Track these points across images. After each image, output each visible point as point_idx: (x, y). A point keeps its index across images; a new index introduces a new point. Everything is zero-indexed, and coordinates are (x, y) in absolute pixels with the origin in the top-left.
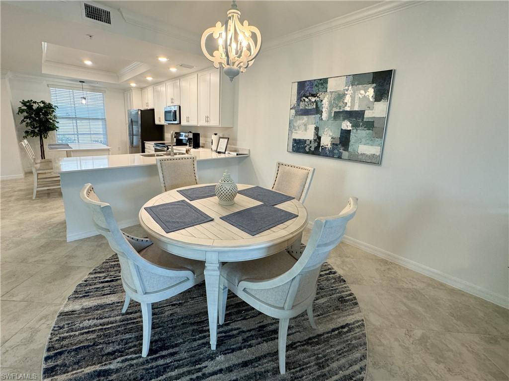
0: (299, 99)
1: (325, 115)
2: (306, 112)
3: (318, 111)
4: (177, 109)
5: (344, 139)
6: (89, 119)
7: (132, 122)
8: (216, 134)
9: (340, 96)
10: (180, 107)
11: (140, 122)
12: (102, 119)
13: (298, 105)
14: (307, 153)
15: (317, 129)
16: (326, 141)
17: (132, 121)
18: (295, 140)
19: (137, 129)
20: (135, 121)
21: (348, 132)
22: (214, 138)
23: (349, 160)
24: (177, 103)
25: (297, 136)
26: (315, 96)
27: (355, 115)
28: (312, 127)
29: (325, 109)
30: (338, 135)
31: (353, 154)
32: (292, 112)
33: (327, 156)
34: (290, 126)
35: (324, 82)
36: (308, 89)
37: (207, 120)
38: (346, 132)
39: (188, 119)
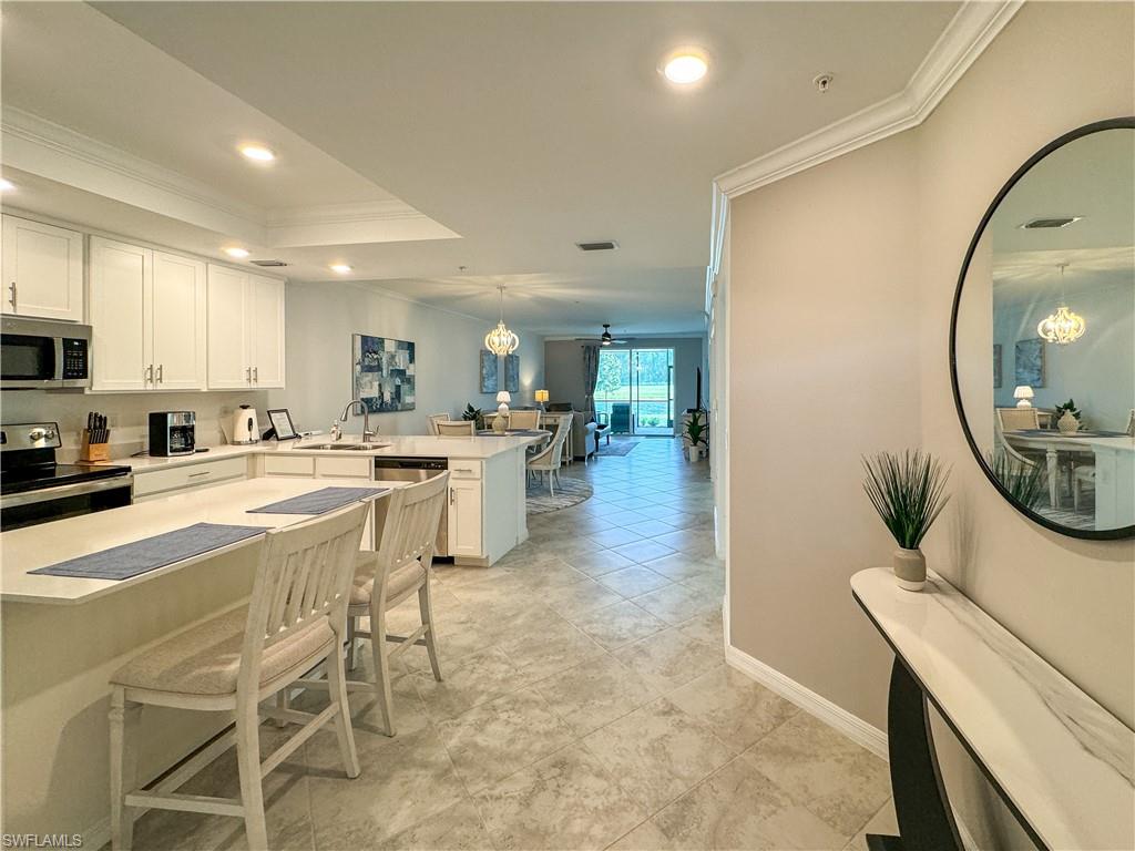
0: (364, 355)
1: (385, 372)
2: (369, 369)
3: (379, 368)
5: (397, 395)
9: (393, 357)
13: (363, 360)
14: (377, 411)
15: (380, 385)
16: (387, 397)
18: (363, 399)
23: (402, 410)
25: (364, 395)
26: (376, 353)
27: (401, 373)
28: (376, 384)
29: (384, 367)
30: (393, 391)
31: (404, 405)
32: (358, 367)
33: (389, 411)
34: (357, 384)
35: (382, 341)
36: (371, 345)
37: (253, 374)
38: (398, 387)
39: (154, 374)
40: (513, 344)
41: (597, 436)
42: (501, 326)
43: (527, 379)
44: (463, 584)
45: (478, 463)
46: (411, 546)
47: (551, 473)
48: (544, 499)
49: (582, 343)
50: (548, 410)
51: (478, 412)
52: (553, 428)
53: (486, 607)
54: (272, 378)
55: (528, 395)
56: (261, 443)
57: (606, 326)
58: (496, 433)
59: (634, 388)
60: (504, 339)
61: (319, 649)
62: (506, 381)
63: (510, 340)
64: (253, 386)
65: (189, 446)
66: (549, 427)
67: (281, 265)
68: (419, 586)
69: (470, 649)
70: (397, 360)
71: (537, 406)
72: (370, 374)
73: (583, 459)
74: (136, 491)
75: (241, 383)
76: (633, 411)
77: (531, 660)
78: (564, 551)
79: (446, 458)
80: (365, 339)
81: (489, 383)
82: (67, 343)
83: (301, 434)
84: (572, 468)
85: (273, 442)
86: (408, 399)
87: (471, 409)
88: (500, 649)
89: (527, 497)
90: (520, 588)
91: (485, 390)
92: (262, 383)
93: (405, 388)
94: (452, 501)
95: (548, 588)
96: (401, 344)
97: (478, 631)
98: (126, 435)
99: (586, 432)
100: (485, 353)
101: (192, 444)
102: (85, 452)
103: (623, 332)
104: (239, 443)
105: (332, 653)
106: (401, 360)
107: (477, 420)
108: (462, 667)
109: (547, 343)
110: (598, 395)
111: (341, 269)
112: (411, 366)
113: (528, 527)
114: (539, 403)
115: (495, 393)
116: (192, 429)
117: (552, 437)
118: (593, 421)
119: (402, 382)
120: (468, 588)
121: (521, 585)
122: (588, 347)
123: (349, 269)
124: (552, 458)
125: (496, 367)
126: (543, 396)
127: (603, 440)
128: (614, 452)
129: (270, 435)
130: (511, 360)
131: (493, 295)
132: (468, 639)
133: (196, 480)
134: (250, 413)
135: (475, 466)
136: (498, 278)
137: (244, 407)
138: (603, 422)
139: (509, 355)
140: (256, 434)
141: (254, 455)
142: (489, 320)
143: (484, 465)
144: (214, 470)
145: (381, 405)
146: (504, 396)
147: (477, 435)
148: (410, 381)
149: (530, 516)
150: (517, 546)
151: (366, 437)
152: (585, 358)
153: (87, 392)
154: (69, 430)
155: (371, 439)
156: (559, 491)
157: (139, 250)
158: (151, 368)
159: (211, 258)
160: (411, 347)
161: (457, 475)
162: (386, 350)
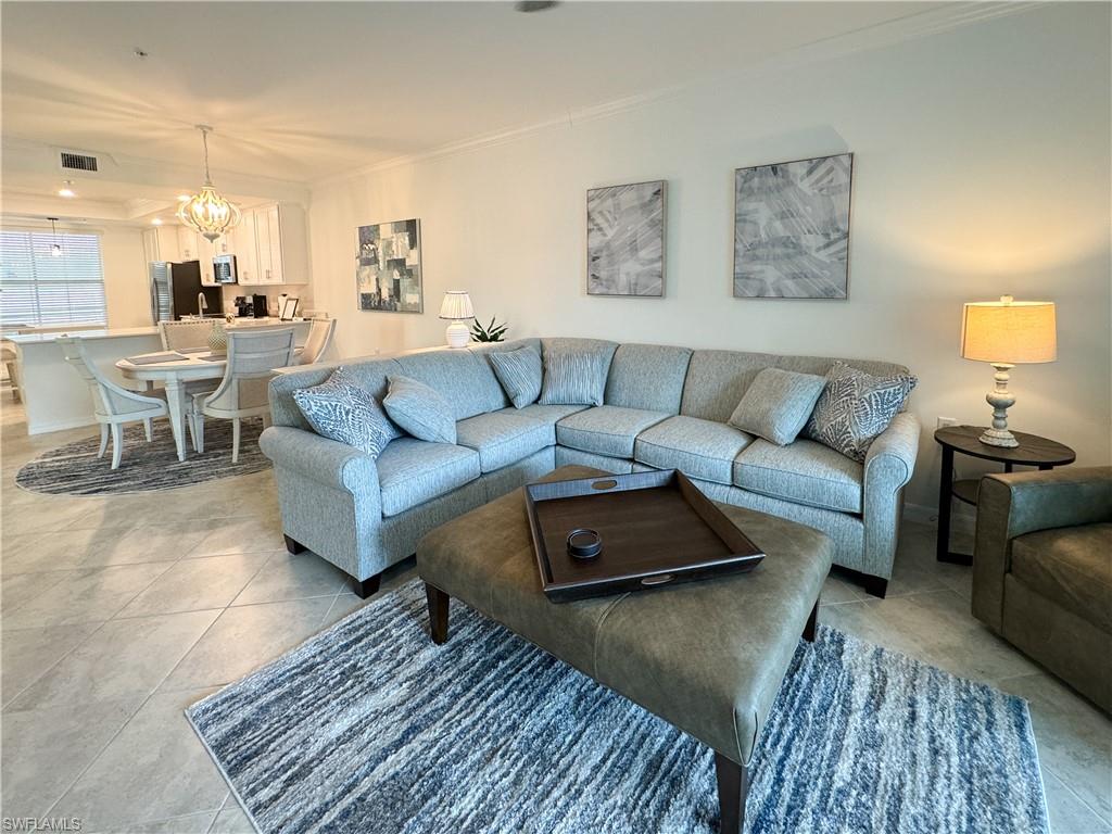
0: (362, 248)
1: (381, 265)
2: (366, 262)
3: (376, 261)
4: (229, 260)
5: (396, 291)
6: (67, 282)
7: (156, 285)
8: (285, 295)
9: (389, 244)
10: (235, 258)
11: (170, 283)
12: (97, 282)
13: (361, 254)
14: (373, 309)
15: (377, 280)
16: (385, 294)
17: (156, 282)
18: (363, 295)
19: (166, 298)
20: (162, 283)
22: (282, 300)
23: (402, 311)
24: (231, 252)
25: (365, 290)
26: (372, 243)
27: (400, 263)
28: (374, 278)
29: (381, 258)
30: (392, 286)
31: (406, 305)
32: (357, 261)
33: (388, 310)
34: (358, 278)
35: (377, 228)
36: (367, 235)
38: (397, 282)
70: (394, 248)
72: (367, 267)
80: (362, 230)
86: (410, 298)
93: (405, 283)
96: (400, 226)
106: (400, 247)
112: (414, 253)
119: (402, 275)
145: (380, 301)
148: (411, 273)
160: (411, 227)
162: (382, 237)
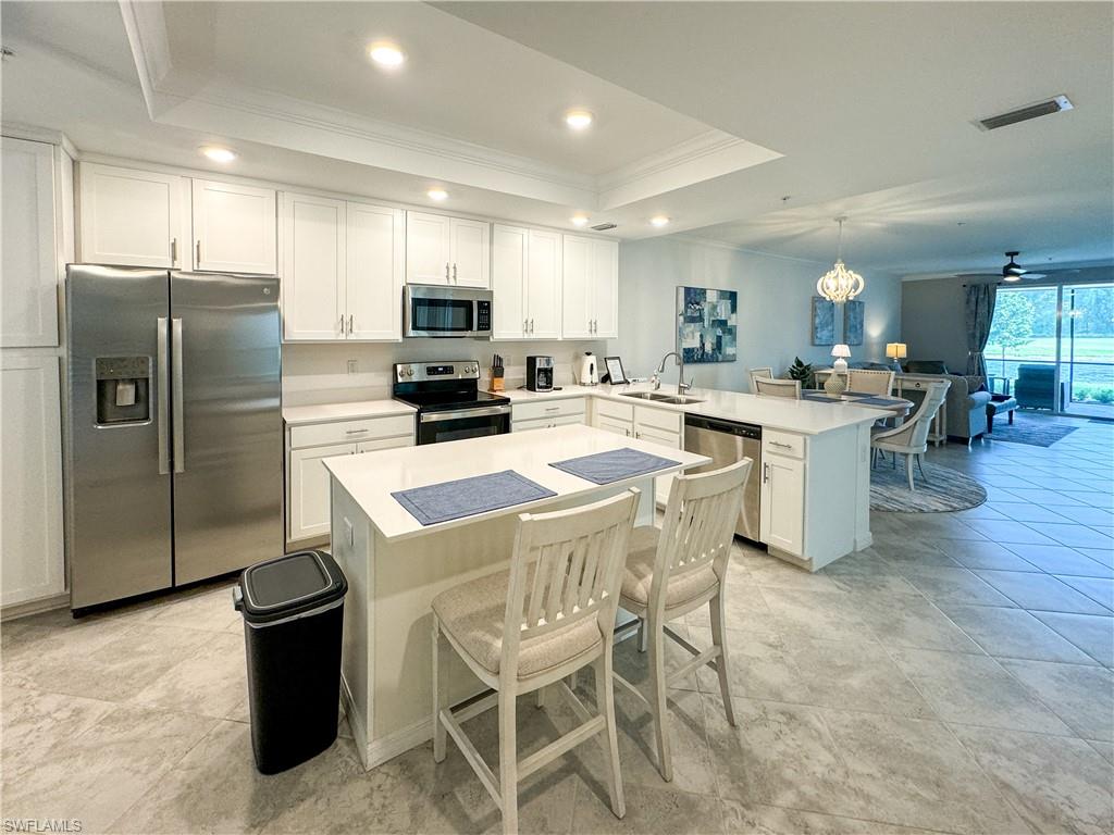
0: (687, 306)
1: (706, 323)
2: (691, 320)
3: (701, 319)
5: (718, 345)
9: (714, 307)
13: (686, 311)
14: (695, 362)
15: (701, 336)
16: (708, 348)
18: (685, 349)
21: (720, 337)
23: (723, 362)
25: (686, 345)
26: (698, 304)
27: (723, 323)
28: (698, 335)
29: (706, 318)
30: (715, 341)
31: (725, 356)
32: (681, 318)
33: (709, 362)
34: (680, 334)
35: (703, 292)
36: (693, 296)
37: (593, 327)
38: (719, 338)
39: (528, 326)
40: (856, 286)
41: (991, 411)
42: (839, 266)
43: (874, 329)
44: (775, 585)
45: (801, 438)
46: (699, 546)
47: (911, 458)
48: (897, 490)
49: (965, 282)
50: (906, 369)
51: (808, 367)
52: (917, 396)
53: (805, 635)
54: (607, 330)
55: (875, 349)
56: (600, 385)
57: (1012, 254)
58: (829, 396)
59: (1066, 342)
60: (843, 282)
61: (582, 653)
62: (845, 333)
63: (851, 282)
64: (594, 336)
65: (549, 385)
66: (907, 394)
67: (612, 226)
68: (710, 595)
69: (777, 695)
70: (719, 310)
71: (888, 364)
72: (692, 325)
73: (964, 441)
74: (514, 417)
75: (585, 335)
76: (1064, 377)
77: (874, 770)
78: (934, 585)
79: (760, 427)
80: (688, 290)
81: (824, 334)
82: (480, 304)
83: (630, 380)
84: (945, 451)
85: (608, 385)
86: (729, 350)
87: (799, 363)
88: (822, 718)
89: (872, 482)
90: (858, 624)
91: (817, 342)
92: (600, 335)
93: (726, 339)
94: (765, 478)
95: (905, 643)
96: (723, 294)
97: (791, 668)
98: (515, 372)
99: (973, 405)
100: (817, 300)
101: (551, 383)
102: (492, 383)
103: (1047, 261)
104: (584, 385)
105: (597, 659)
106: (723, 311)
107: (805, 378)
108: (763, 720)
109: (904, 284)
110: (991, 351)
111: (660, 222)
112: (733, 316)
113: (871, 530)
114: (892, 359)
115: (830, 345)
116: (551, 371)
117: (914, 411)
118: (982, 389)
119: (724, 333)
120: (782, 594)
121: (859, 620)
122: (975, 287)
123: (666, 221)
124: (914, 439)
125: (833, 315)
126: (898, 350)
127: (1001, 417)
128: (1025, 438)
129: (606, 379)
130: (853, 308)
131: (829, 230)
132: (776, 676)
133: (551, 413)
134: (592, 359)
135: (797, 442)
136: (836, 207)
137: (588, 354)
138: (998, 390)
139: (848, 300)
140: (596, 378)
141: (591, 397)
142: (823, 261)
143: (808, 442)
144: (563, 406)
145: (702, 355)
146: (841, 350)
147: (804, 397)
148: (731, 331)
149: (875, 510)
150: (854, 552)
151: (681, 389)
152: (968, 302)
153: (491, 339)
154: (485, 367)
155: (686, 391)
156: (923, 483)
157: (520, 230)
158: (526, 322)
159: (566, 230)
160: (733, 296)
161: (772, 448)
162: (708, 300)
